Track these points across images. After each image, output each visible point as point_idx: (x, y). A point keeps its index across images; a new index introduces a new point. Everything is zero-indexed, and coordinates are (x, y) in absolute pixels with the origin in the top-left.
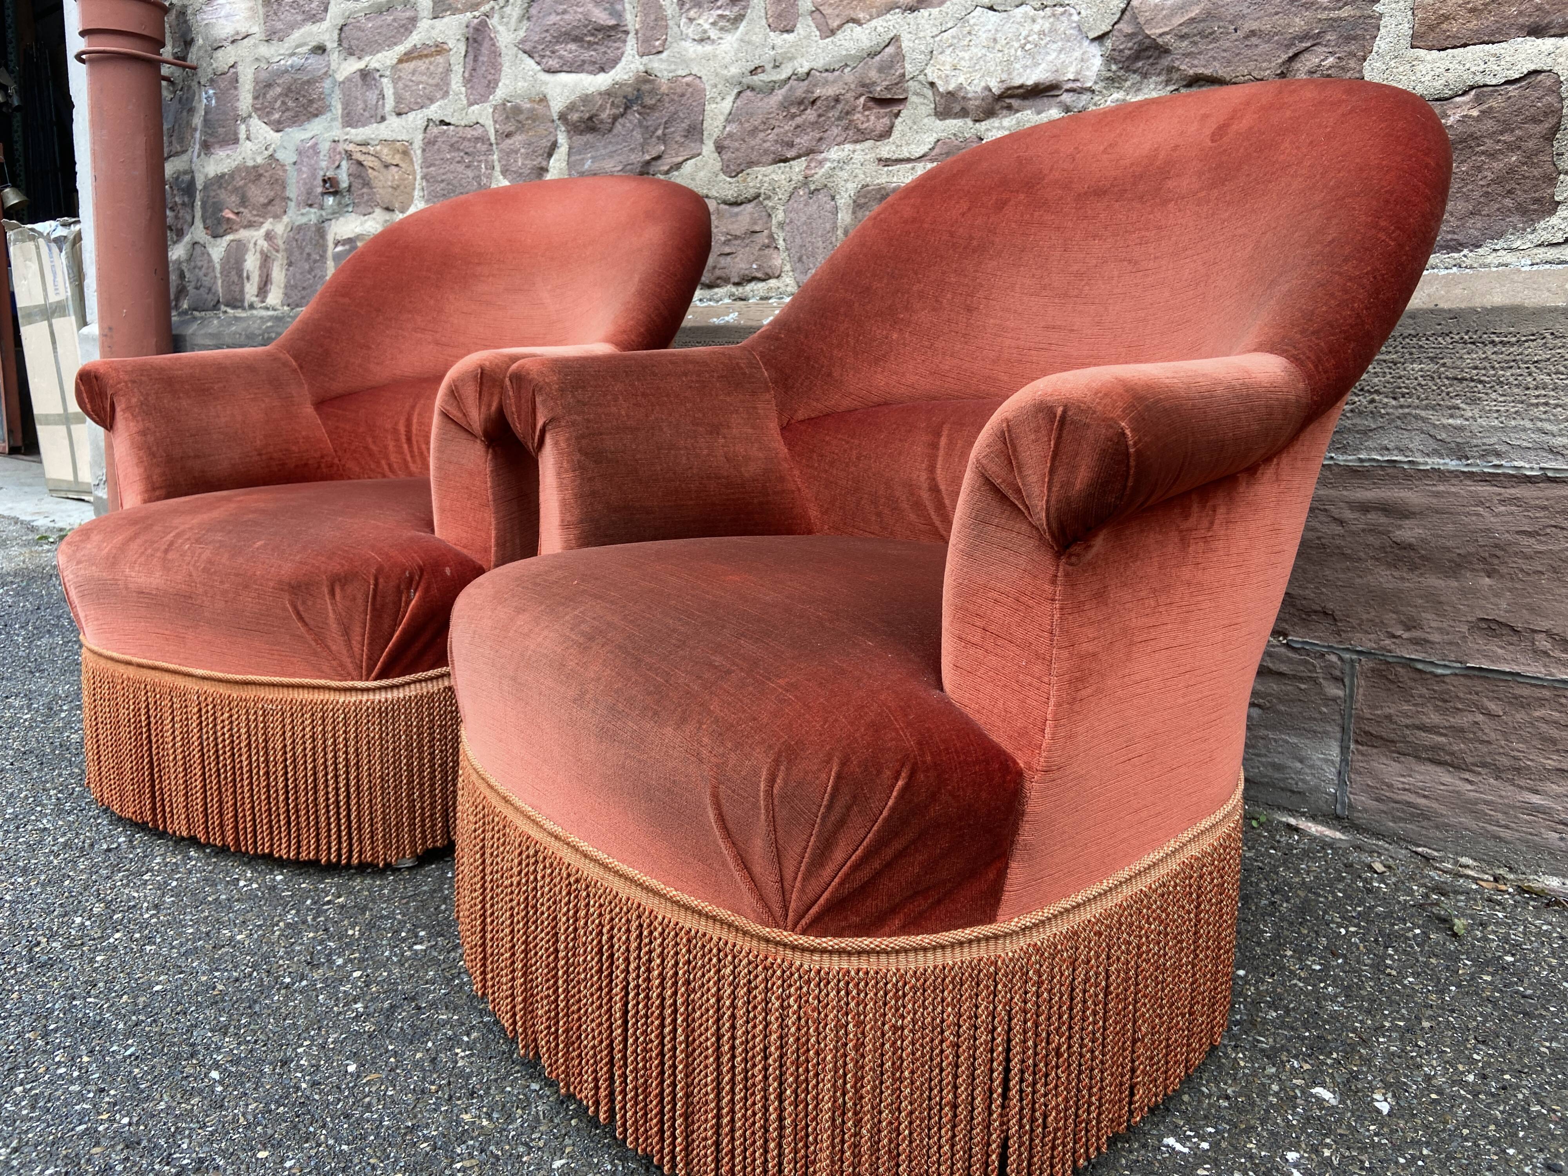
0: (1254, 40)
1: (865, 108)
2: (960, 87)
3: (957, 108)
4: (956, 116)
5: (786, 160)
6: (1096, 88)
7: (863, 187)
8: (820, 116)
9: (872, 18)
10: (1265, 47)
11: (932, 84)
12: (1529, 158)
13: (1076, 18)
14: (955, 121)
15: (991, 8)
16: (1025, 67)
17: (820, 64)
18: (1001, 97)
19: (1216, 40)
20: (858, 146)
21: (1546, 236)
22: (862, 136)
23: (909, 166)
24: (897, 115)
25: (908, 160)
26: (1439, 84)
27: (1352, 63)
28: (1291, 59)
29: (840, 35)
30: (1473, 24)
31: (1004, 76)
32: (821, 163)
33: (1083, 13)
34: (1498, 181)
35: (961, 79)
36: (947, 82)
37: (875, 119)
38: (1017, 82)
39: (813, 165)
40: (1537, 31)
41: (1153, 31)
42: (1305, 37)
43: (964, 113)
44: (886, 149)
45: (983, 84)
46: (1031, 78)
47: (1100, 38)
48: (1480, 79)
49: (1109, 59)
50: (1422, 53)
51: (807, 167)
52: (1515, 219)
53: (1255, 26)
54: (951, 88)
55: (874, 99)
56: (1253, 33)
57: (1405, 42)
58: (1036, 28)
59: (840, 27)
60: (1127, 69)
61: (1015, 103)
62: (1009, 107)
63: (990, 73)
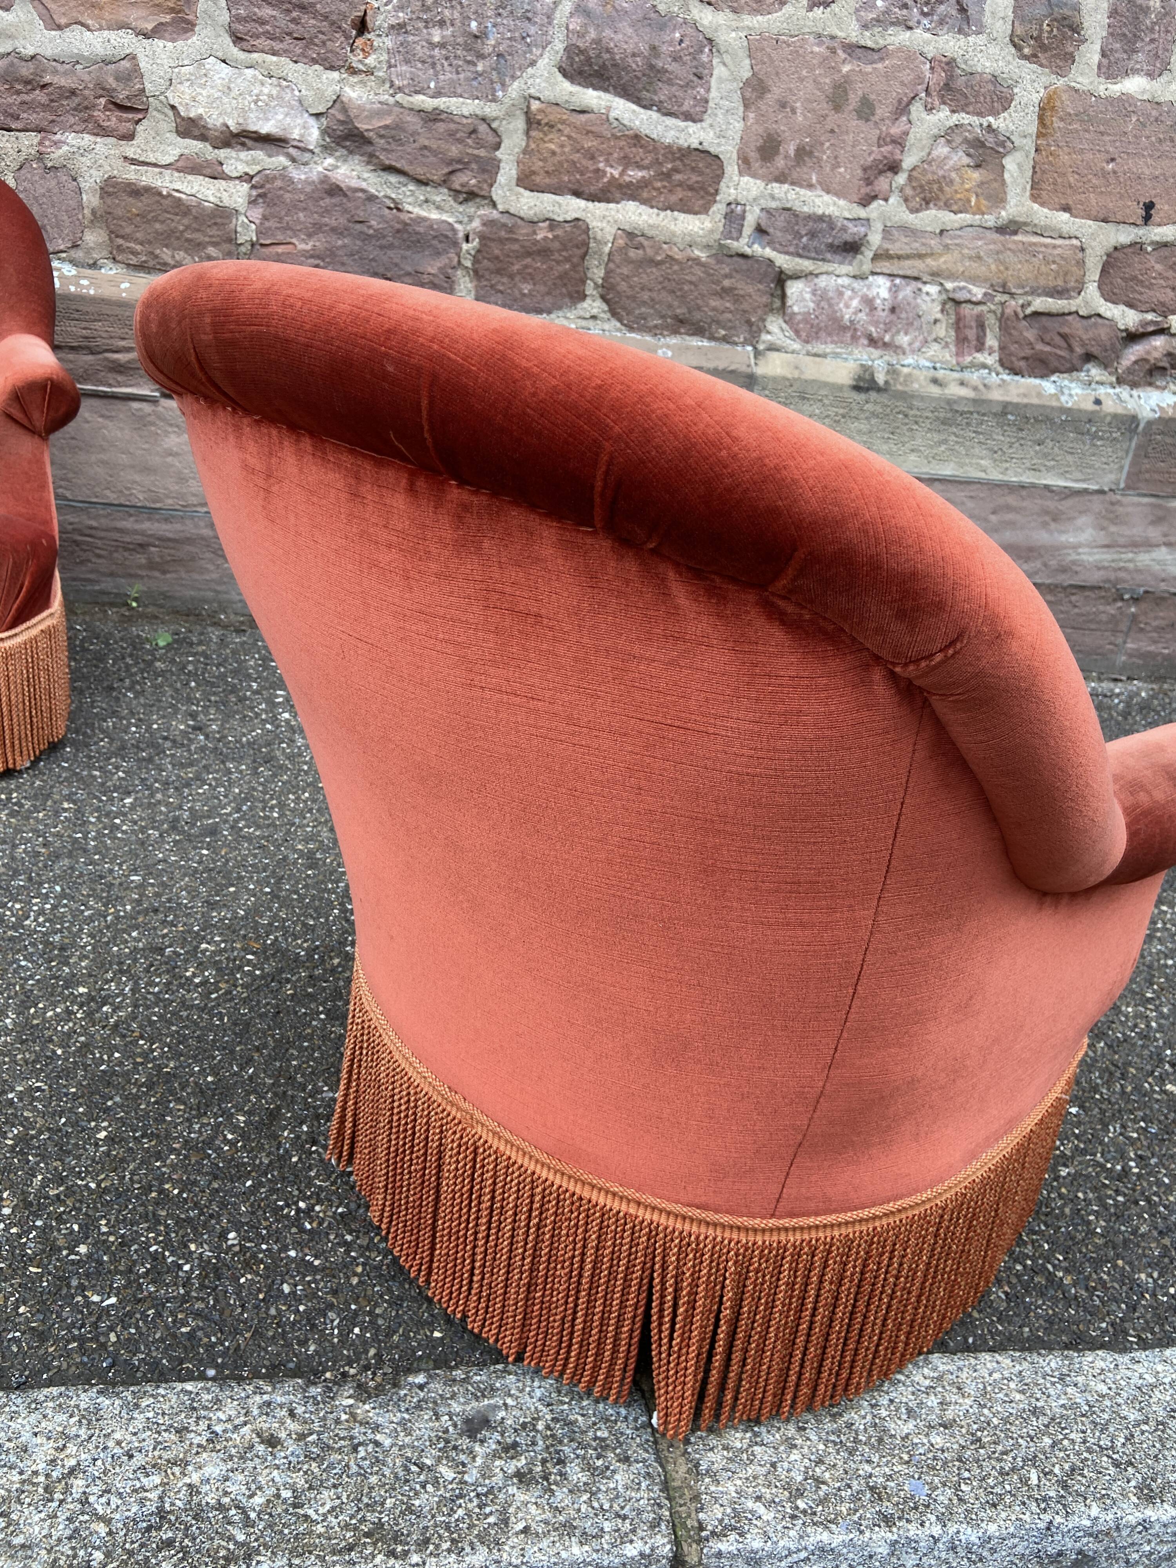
0: (426, 152)
1: (106, 108)
2: (200, 117)
3: (196, 132)
4: (195, 138)
5: (9, 130)
6: (316, 151)
7: (110, 177)
8: (52, 101)
9: (101, 29)
10: (432, 159)
11: (173, 107)
12: (574, 267)
13: (297, 93)
14: (195, 142)
15: (224, 61)
16: (258, 119)
17: (48, 53)
18: (237, 135)
19: (402, 145)
20: (99, 139)
21: (582, 313)
22: (102, 131)
23: (157, 170)
24: (138, 122)
25: (155, 165)
26: (532, 212)
27: (485, 186)
28: (452, 172)
29: (67, 33)
30: (547, 181)
31: (241, 121)
32: (57, 144)
33: (304, 92)
34: (560, 277)
35: (201, 111)
36: (187, 110)
37: (113, 120)
38: (252, 128)
39: (47, 143)
40: (577, 194)
41: (362, 126)
42: (459, 161)
43: (203, 138)
44: (131, 150)
45: (221, 121)
46: (266, 128)
47: (317, 115)
48: (551, 216)
49: (324, 132)
50: (522, 190)
51: (40, 143)
52: (567, 300)
53: (427, 143)
54: (192, 115)
55: (115, 104)
56: (425, 147)
57: (514, 182)
58: (266, 91)
59: (68, 25)
60: (338, 144)
61: (249, 143)
62: (243, 144)
63: (229, 115)
